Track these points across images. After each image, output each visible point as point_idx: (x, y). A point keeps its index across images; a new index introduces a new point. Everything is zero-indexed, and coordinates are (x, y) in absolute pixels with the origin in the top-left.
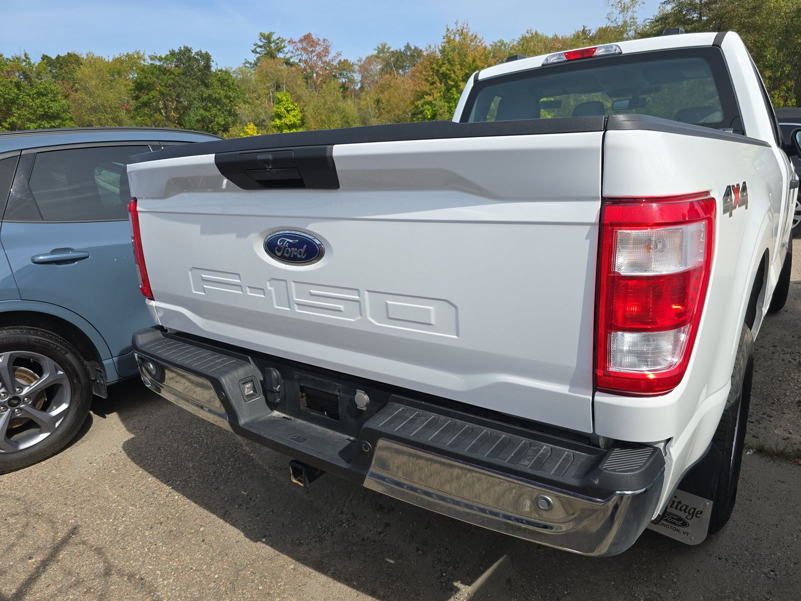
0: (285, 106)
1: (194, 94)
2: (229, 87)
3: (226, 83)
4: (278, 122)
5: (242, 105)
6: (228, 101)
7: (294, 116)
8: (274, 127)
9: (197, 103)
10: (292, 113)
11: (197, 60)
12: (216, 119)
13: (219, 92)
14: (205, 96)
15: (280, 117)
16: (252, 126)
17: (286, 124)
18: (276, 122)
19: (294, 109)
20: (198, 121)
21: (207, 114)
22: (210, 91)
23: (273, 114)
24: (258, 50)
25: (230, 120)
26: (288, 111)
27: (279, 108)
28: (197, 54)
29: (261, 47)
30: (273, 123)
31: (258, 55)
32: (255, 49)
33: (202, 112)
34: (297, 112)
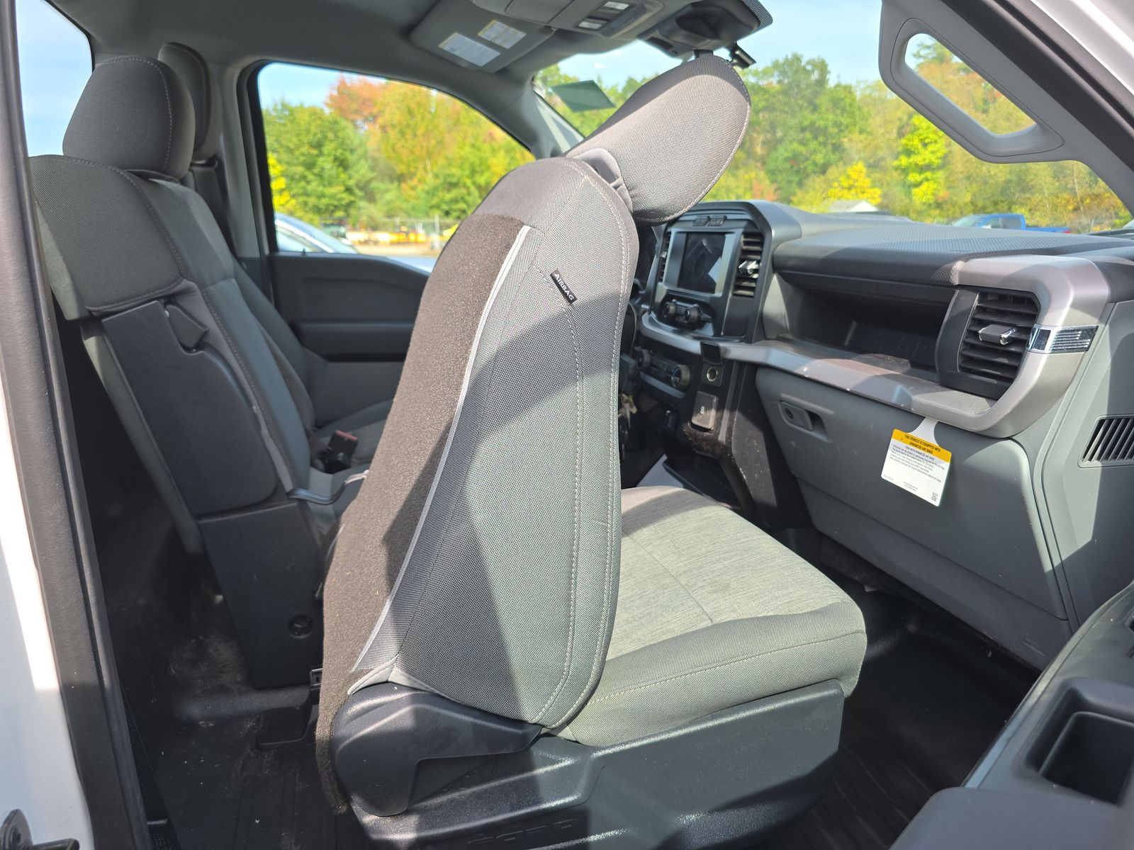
0: (921, 137)
1: (793, 122)
2: (844, 110)
3: (842, 104)
4: (904, 161)
5: (856, 136)
6: (836, 130)
7: (933, 152)
8: (896, 169)
9: (792, 134)
10: (931, 148)
11: (808, 73)
12: (813, 157)
13: (826, 118)
14: (806, 123)
15: (909, 153)
16: (860, 166)
17: (917, 165)
18: (901, 161)
19: (936, 142)
20: (787, 159)
21: (802, 149)
22: (814, 117)
23: (900, 149)
24: (923, 52)
25: (833, 157)
26: (925, 145)
27: (910, 140)
28: (808, 63)
29: (928, 47)
30: (896, 163)
31: (921, 60)
32: (918, 52)
33: (795, 146)
34: (938, 145)
